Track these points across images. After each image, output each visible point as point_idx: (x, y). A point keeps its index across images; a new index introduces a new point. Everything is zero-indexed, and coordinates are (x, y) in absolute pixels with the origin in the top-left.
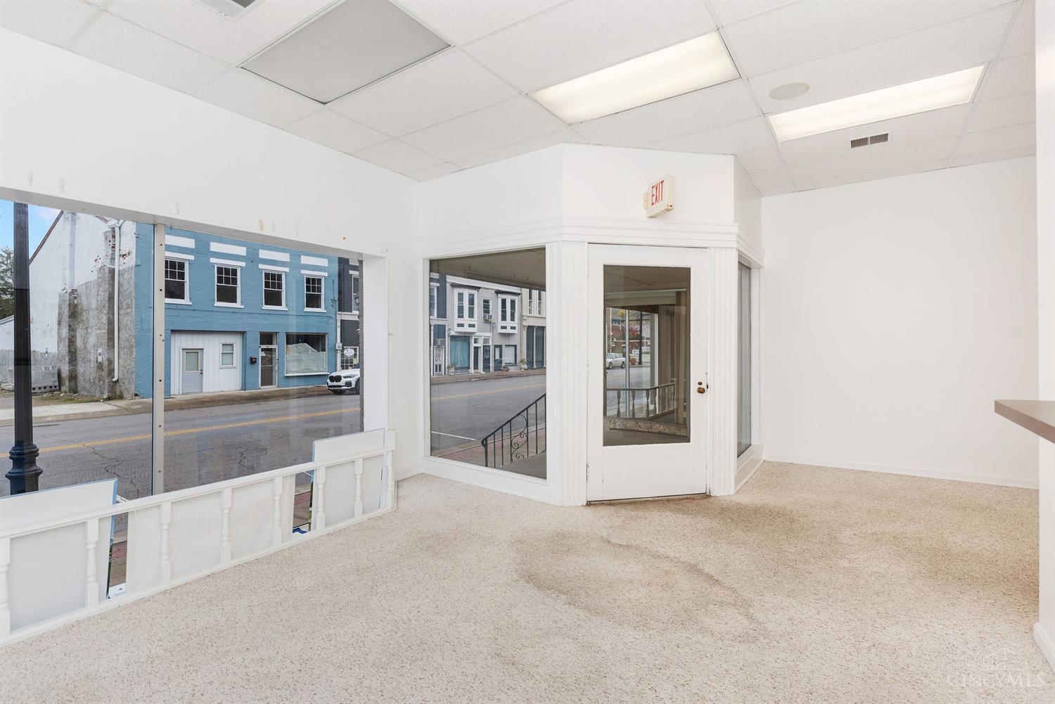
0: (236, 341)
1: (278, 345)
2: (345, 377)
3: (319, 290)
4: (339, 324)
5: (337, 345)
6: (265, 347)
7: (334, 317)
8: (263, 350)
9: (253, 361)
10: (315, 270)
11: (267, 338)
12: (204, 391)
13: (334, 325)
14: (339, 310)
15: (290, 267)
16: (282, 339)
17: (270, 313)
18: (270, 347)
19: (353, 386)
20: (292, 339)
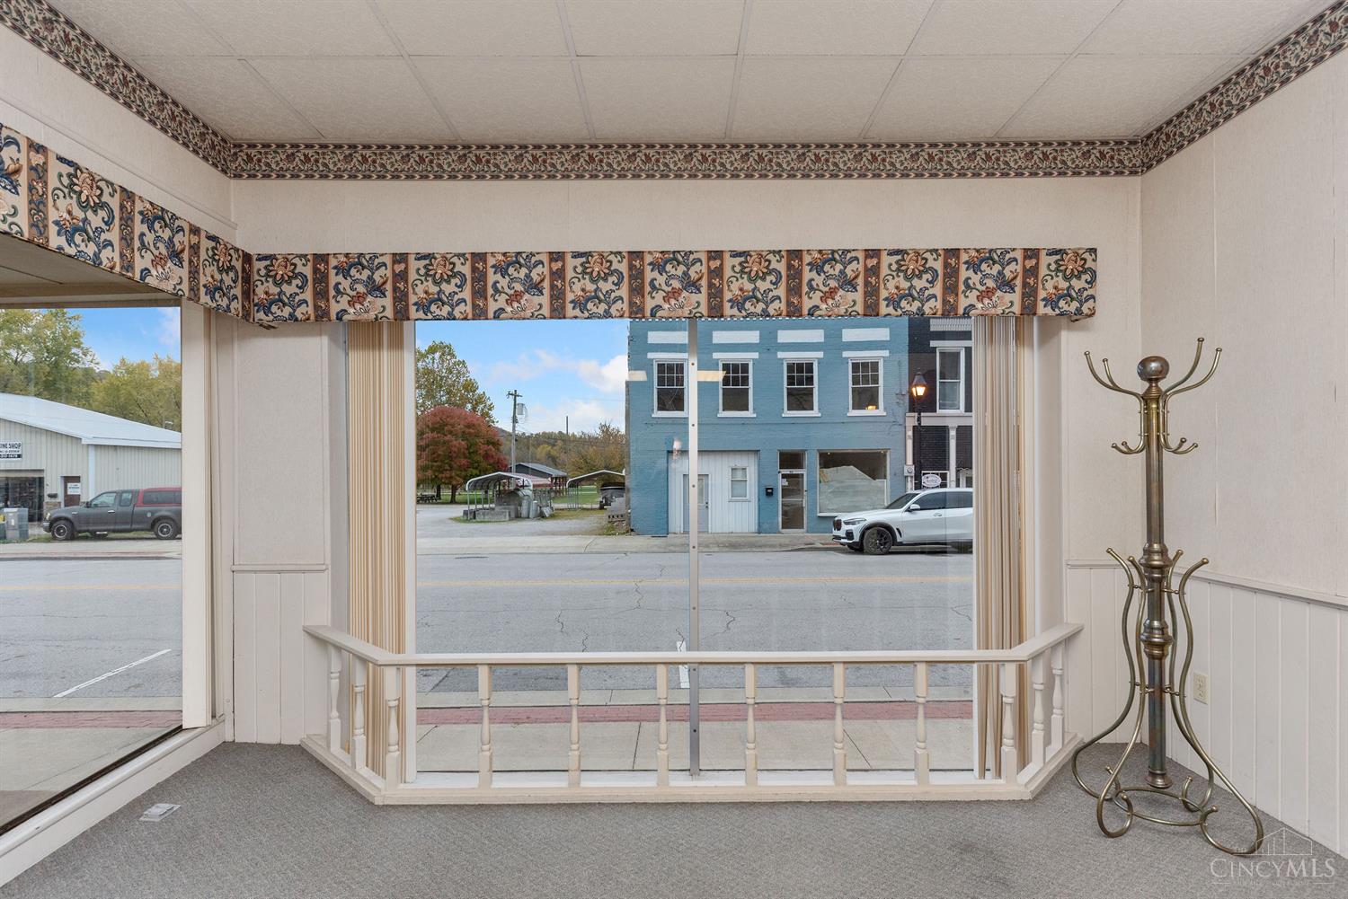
0: (750, 466)
1: (810, 470)
2: (847, 523)
3: (876, 380)
4: (910, 433)
5: (906, 468)
6: (787, 472)
7: (901, 421)
8: (784, 476)
9: (769, 493)
10: (866, 349)
11: (791, 459)
12: (710, 531)
13: (902, 436)
14: (910, 411)
15: (824, 351)
16: (812, 460)
17: (794, 422)
18: (795, 471)
19: (857, 538)
20: (831, 460)
